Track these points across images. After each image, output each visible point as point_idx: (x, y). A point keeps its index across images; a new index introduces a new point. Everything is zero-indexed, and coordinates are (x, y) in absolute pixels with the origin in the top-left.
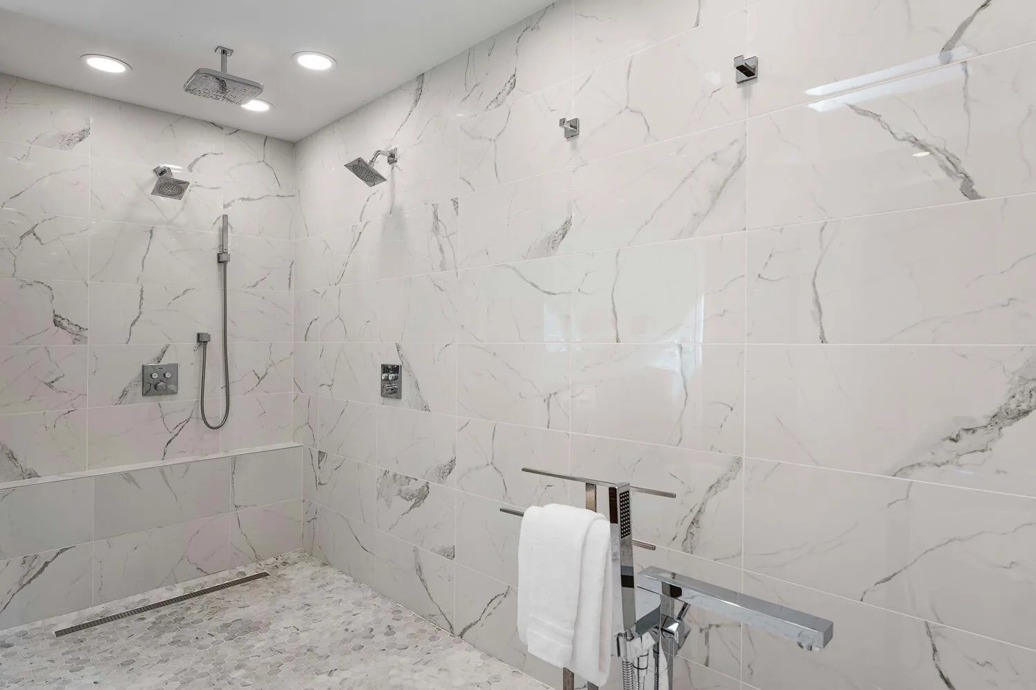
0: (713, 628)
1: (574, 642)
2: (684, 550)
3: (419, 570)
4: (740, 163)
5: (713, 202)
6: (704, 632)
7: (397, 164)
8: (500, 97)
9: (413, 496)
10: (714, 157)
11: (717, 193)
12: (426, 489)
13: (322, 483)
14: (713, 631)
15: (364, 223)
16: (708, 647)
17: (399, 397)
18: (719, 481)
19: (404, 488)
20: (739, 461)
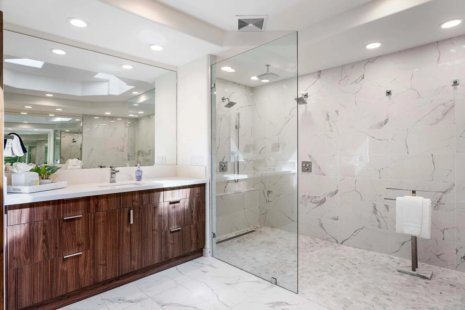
0: (446, 230)
1: (421, 228)
2: (435, 210)
3: (321, 225)
4: (453, 106)
5: (444, 116)
6: (442, 231)
7: (308, 98)
8: (357, 81)
9: (318, 202)
10: (444, 104)
11: (445, 114)
12: (324, 200)
13: (269, 201)
14: (445, 231)
15: (291, 116)
16: (444, 235)
17: (311, 171)
18: (447, 190)
19: (313, 200)
20: (454, 185)
